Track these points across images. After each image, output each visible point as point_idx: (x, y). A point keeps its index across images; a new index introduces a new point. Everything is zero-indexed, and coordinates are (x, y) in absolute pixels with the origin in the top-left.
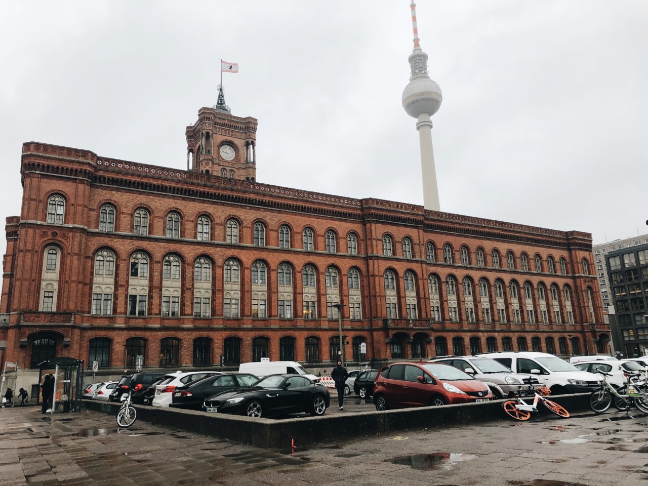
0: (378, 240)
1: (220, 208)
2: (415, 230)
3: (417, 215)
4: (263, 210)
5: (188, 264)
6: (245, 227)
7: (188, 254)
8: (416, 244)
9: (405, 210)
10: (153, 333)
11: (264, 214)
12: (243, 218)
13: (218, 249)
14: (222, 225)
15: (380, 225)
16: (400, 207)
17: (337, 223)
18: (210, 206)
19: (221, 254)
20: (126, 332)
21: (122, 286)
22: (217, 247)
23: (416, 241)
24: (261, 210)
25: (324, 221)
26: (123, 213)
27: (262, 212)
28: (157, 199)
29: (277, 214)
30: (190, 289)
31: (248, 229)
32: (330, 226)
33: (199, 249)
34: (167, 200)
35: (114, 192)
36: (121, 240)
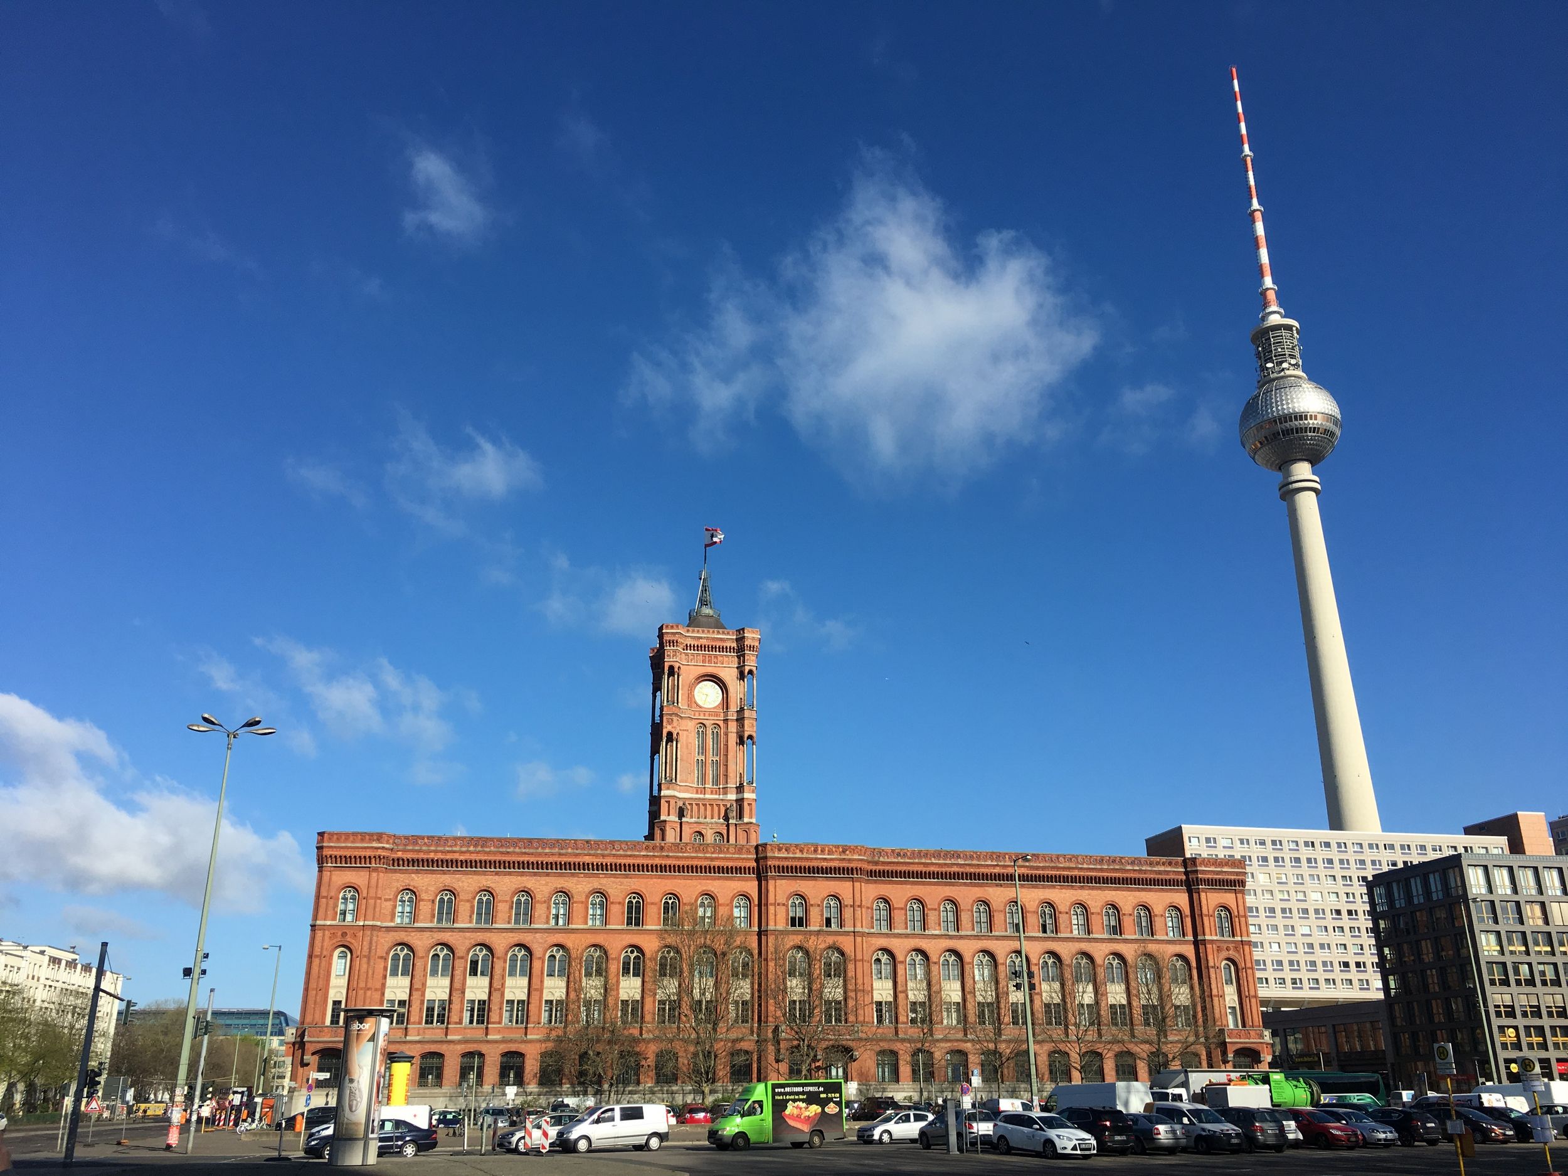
0: (779, 904)
1: (543, 880)
2: (848, 885)
3: (850, 860)
4: (603, 876)
5: (498, 958)
6: (576, 902)
7: (499, 945)
8: (847, 906)
9: (828, 854)
10: (452, 1046)
11: (604, 881)
12: (574, 891)
13: (538, 935)
14: (545, 902)
15: (784, 881)
16: (819, 851)
17: (717, 883)
18: (531, 878)
19: (541, 941)
20: (419, 1045)
21: (417, 990)
22: (536, 933)
23: (848, 901)
24: (601, 876)
25: (695, 882)
26: (423, 900)
27: (602, 880)
28: (464, 878)
29: (622, 880)
30: (499, 989)
31: (580, 905)
32: (705, 888)
33: (513, 937)
34: (475, 877)
35: (413, 875)
36: (418, 934)
